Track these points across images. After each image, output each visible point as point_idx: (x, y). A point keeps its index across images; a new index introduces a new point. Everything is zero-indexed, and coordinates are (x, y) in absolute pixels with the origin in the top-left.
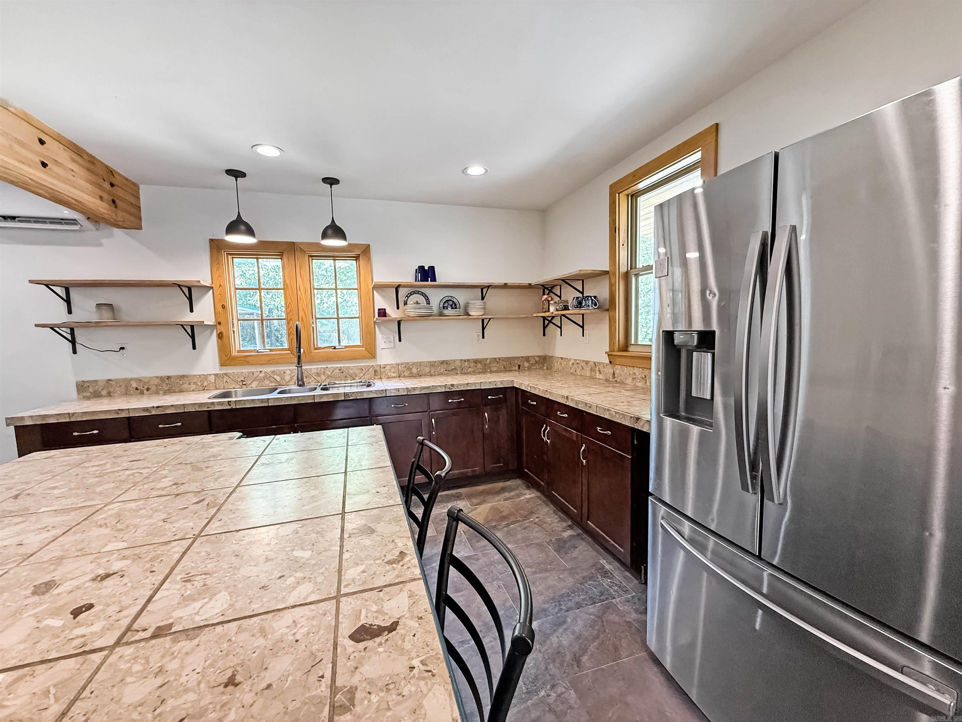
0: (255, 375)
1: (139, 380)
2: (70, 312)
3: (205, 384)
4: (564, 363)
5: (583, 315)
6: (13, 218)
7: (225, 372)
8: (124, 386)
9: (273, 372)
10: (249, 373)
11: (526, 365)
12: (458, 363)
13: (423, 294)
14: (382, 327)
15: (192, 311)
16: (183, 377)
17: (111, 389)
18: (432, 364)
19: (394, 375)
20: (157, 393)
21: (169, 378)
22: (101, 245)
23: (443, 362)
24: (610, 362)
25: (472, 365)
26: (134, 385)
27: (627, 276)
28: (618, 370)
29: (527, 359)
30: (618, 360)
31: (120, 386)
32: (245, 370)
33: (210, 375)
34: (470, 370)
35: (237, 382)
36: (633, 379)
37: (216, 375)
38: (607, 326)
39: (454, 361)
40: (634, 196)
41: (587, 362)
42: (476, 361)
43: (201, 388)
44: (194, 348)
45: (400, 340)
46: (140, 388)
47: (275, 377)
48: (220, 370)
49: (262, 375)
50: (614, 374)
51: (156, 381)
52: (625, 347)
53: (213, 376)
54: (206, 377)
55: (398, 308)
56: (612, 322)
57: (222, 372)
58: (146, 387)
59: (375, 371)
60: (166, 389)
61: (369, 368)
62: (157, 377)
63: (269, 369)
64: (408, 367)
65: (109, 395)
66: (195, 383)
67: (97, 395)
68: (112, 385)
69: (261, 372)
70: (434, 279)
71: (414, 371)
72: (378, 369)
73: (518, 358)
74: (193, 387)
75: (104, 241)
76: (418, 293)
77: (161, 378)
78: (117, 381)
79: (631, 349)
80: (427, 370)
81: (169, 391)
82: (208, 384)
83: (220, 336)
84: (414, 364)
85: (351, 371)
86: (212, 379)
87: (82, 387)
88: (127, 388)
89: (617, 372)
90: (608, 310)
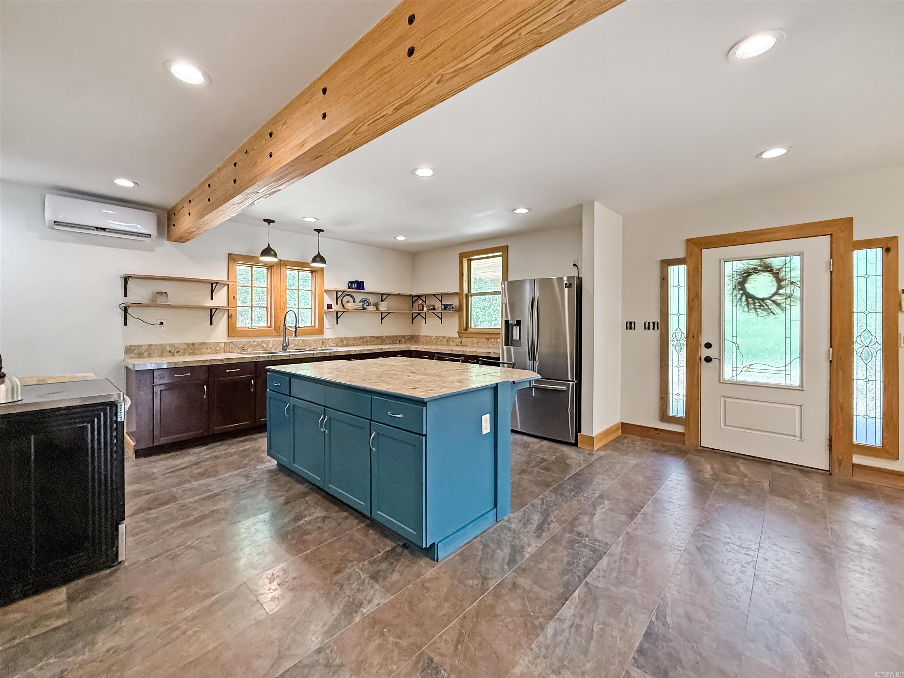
0: (251, 344)
1: (172, 345)
2: (126, 295)
3: (218, 349)
4: (428, 339)
5: (441, 313)
6: (104, 229)
7: (231, 341)
8: (160, 350)
9: (262, 341)
10: (247, 342)
11: (403, 340)
12: (368, 338)
13: (352, 296)
14: (327, 315)
15: (212, 299)
16: (202, 344)
17: (151, 352)
18: (355, 339)
19: (333, 345)
20: (184, 354)
21: (193, 344)
22: (153, 251)
23: (360, 338)
24: (459, 336)
25: (376, 340)
26: (168, 349)
27: (467, 296)
28: (463, 340)
29: (404, 337)
30: (464, 335)
31: (158, 350)
32: (244, 340)
33: (221, 343)
34: (375, 343)
35: (239, 348)
36: (472, 343)
37: (225, 343)
38: (458, 319)
39: (367, 337)
40: (470, 260)
41: (444, 337)
42: (378, 338)
43: (214, 352)
44: (211, 324)
45: (337, 324)
46: (173, 351)
47: (264, 345)
48: (227, 339)
49: (255, 343)
50: (461, 342)
51: (184, 346)
52: (466, 329)
53: (223, 344)
54: (218, 344)
55: (337, 304)
56: (460, 317)
57: (229, 341)
58: (176, 350)
59: (323, 342)
60: (190, 352)
61: (319, 340)
62: (185, 344)
63: (259, 340)
64: (342, 340)
65: (150, 355)
66: (210, 348)
67: (140, 355)
68: (152, 349)
69: (254, 341)
70: (363, 289)
71: (345, 342)
72: (325, 341)
73: (399, 336)
74: (209, 350)
75: (156, 248)
76: (349, 295)
77: (188, 344)
78: (156, 346)
79: (469, 330)
80: (352, 342)
81: (193, 353)
82: (220, 349)
83: (229, 317)
84: (345, 338)
85: (309, 342)
86: (222, 345)
87: (129, 350)
88: (163, 352)
89: (463, 341)
90: (458, 311)
